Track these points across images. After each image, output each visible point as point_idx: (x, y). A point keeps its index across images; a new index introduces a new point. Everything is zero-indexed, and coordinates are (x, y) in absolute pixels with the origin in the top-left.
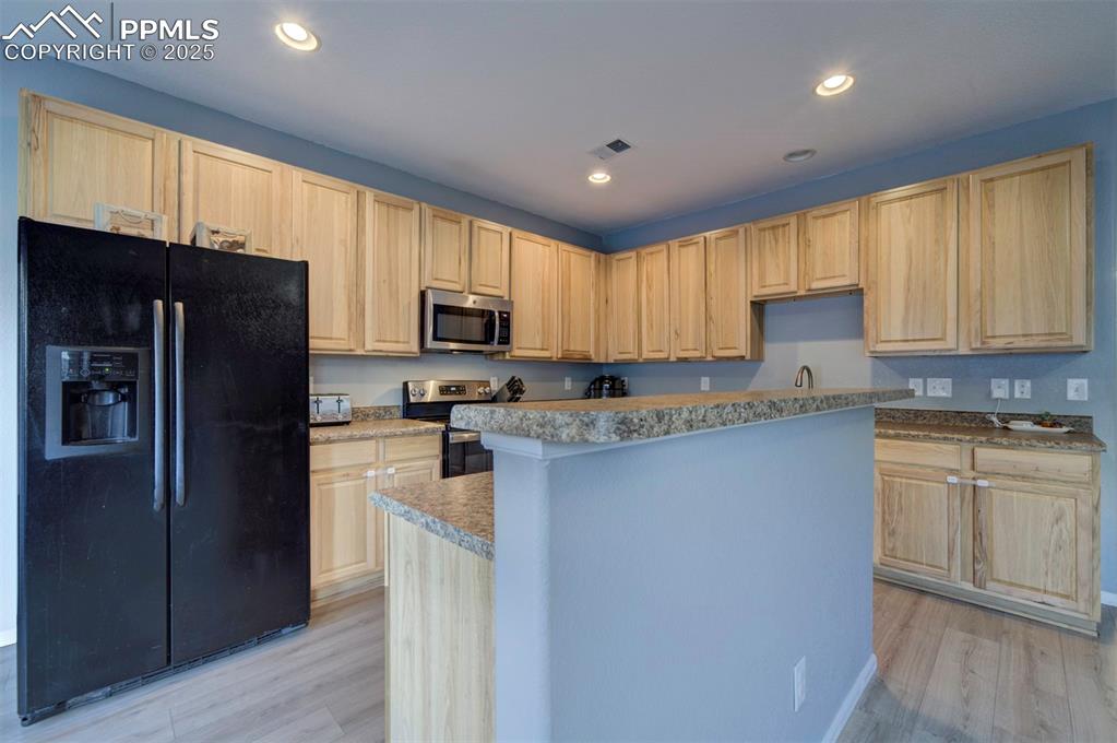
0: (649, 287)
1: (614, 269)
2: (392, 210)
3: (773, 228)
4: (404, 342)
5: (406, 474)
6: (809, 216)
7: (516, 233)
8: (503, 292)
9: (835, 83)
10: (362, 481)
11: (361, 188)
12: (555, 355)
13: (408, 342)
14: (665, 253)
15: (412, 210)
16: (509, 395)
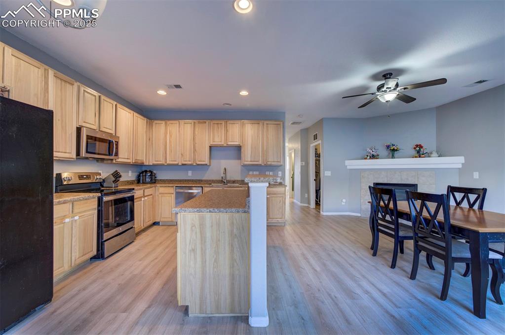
0: (171, 136)
1: (154, 127)
2: (63, 83)
3: (217, 124)
4: (68, 153)
5: (83, 219)
6: (228, 122)
7: (119, 105)
8: (113, 132)
9: (244, 93)
10: (62, 225)
11: (47, 67)
12: (131, 161)
13: (70, 153)
14: (178, 124)
15: (73, 85)
16: (114, 179)
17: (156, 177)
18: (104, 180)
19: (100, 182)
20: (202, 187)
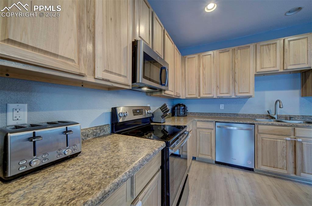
3: (268, 45)
7: (165, 31)
12: (174, 94)
13: (125, 77)
16: (162, 114)
17: (187, 111)
18: (153, 115)
19: (150, 117)
20: (254, 124)
